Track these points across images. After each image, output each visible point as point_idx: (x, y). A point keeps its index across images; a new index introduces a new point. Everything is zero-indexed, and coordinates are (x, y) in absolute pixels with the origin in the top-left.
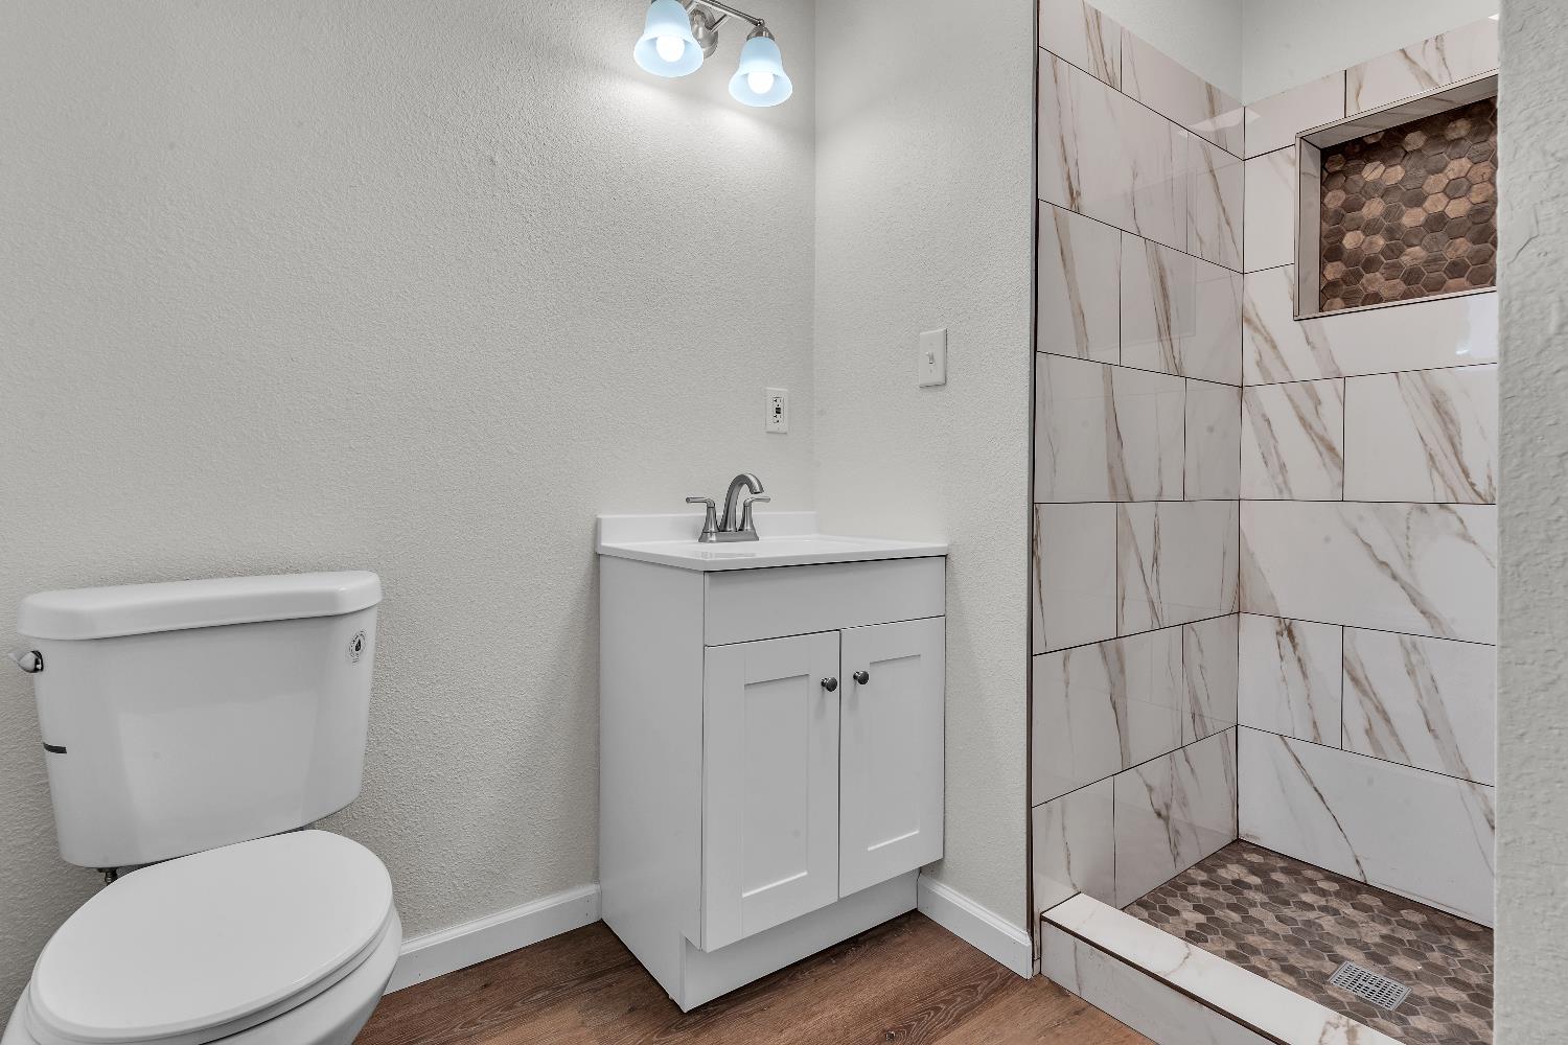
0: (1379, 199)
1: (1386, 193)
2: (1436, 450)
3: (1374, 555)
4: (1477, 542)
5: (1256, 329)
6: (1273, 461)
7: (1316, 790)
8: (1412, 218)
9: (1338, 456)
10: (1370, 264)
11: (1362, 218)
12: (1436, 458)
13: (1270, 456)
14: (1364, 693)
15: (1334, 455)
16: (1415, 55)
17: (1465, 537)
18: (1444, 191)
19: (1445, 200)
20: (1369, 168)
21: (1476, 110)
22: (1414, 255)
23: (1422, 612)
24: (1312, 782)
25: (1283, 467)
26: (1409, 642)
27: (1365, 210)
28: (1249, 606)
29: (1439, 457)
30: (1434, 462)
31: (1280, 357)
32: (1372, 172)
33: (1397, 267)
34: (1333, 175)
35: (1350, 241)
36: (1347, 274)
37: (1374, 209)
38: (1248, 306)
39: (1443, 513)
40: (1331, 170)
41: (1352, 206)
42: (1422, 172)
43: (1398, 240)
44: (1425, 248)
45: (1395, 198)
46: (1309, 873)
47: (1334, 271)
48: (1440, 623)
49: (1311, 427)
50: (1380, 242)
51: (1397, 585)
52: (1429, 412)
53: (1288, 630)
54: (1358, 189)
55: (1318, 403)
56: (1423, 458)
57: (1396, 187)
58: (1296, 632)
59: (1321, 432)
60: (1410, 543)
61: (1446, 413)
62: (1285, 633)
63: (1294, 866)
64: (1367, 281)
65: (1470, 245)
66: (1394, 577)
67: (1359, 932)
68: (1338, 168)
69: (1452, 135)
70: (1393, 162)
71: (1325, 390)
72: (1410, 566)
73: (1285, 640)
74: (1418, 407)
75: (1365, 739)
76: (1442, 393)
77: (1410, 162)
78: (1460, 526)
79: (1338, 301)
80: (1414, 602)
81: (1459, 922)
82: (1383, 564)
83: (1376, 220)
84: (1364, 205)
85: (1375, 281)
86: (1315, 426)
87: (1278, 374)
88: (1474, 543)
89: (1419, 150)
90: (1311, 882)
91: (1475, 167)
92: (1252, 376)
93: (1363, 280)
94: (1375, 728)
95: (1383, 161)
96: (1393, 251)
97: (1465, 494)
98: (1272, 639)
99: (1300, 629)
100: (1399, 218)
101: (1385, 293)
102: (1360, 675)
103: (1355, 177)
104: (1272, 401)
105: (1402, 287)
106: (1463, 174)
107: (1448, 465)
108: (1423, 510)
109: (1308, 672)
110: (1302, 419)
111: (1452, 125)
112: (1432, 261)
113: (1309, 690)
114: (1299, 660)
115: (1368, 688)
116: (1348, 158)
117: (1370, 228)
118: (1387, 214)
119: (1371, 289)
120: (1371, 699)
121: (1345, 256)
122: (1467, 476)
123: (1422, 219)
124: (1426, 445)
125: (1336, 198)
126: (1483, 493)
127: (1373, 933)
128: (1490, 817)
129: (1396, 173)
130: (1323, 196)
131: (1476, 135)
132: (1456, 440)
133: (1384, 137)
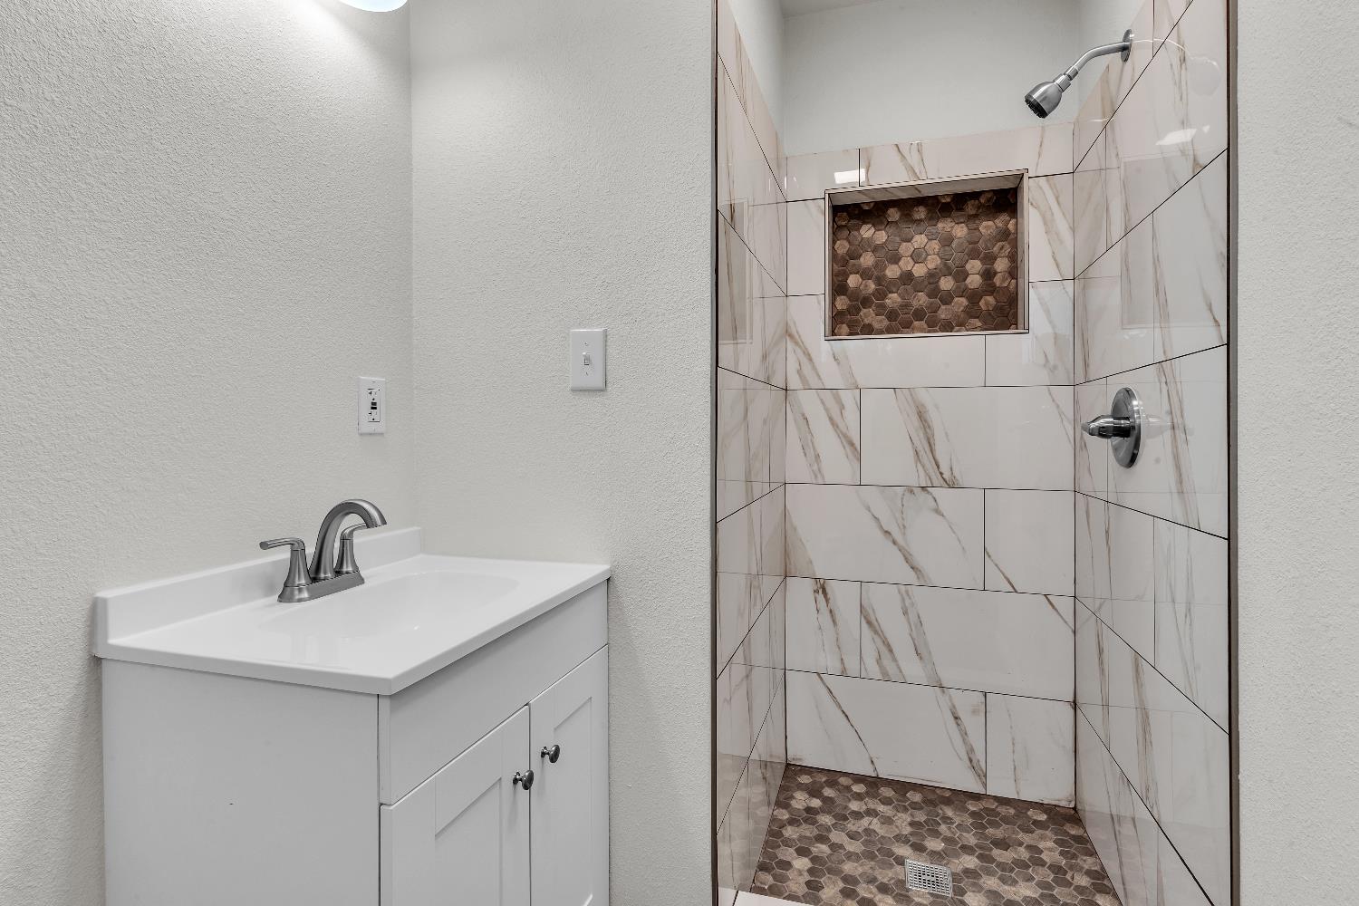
0: (870, 254)
1: (876, 249)
2: (920, 448)
3: (881, 526)
4: (945, 514)
5: (796, 343)
6: (811, 453)
7: (844, 712)
8: (892, 272)
9: (856, 449)
10: (866, 302)
11: (860, 265)
12: (920, 454)
13: (808, 447)
14: (876, 632)
15: (854, 449)
16: (905, 151)
17: (937, 511)
18: (911, 256)
19: (912, 263)
20: (865, 227)
21: (930, 202)
22: (893, 299)
23: (912, 568)
24: (840, 707)
25: (817, 456)
26: (904, 589)
27: (862, 259)
28: (793, 571)
29: (921, 453)
30: (918, 456)
31: (814, 368)
32: (867, 231)
33: (883, 306)
34: (840, 227)
35: (853, 281)
36: (850, 306)
37: (867, 260)
38: (791, 324)
39: (924, 494)
40: (839, 223)
41: (854, 255)
42: (898, 239)
43: (884, 287)
44: (899, 295)
45: (882, 253)
46: (843, 780)
47: (842, 302)
48: (923, 576)
49: (837, 427)
50: (872, 286)
51: (895, 547)
52: (915, 418)
53: (822, 588)
54: (857, 243)
55: (842, 407)
56: (912, 453)
57: (882, 246)
58: (828, 590)
59: (844, 430)
60: (904, 516)
61: (926, 421)
62: (821, 591)
63: (832, 777)
64: (864, 314)
65: (927, 298)
66: (894, 542)
67: (897, 827)
68: (844, 223)
69: (917, 216)
70: (880, 228)
71: (848, 398)
72: (904, 534)
73: (821, 597)
74: (908, 415)
75: (876, 668)
76: (923, 405)
77: (891, 230)
78: (934, 503)
79: (845, 328)
80: (907, 560)
81: (938, 791)
82: (887, 532)
83: (869, 269)
84: (861, 255)
85: (868, 315)
86: (840, 425)
87: (814, 383)
88: (943, 515)
89: (896, 222)
90: (848, 788)
91: (929, 243)
92: (794, 382)
93: (861, 314)
94: (882, 657)
95: (874, 225)
96: (881, 294)
97: (937, 480)
98: (811, 596)
99: (831, 586)
100: (884, 270)
101: (876, 326)
102: (872, 619)
103: (856, 233)
104: (809, 402)
105: (886, 322)
106: (922, 246)
107: (927, 458)
108: (912, 492)
109: (837, 621)
110: (831, 419)
111: (916, 209)
112: (906, 306)
113: (837, 634)
114: (831, 611)
115: (878, 628)
116: (851, 217)
117: (865, 274)
118: (876, 265)
119: (867, 321)
120: (879, 635)
121: (849, 292)
122: (938, 467)
123: (898, 274)
124: (913, 444)
125: (843, 247)
126: (948, 480)
127: (903, 822)
128: (954, 710)
129: (882, 237)
130: (834, 242)
131: (930, 220)
132: (932, 441)
133: (874, 206)
